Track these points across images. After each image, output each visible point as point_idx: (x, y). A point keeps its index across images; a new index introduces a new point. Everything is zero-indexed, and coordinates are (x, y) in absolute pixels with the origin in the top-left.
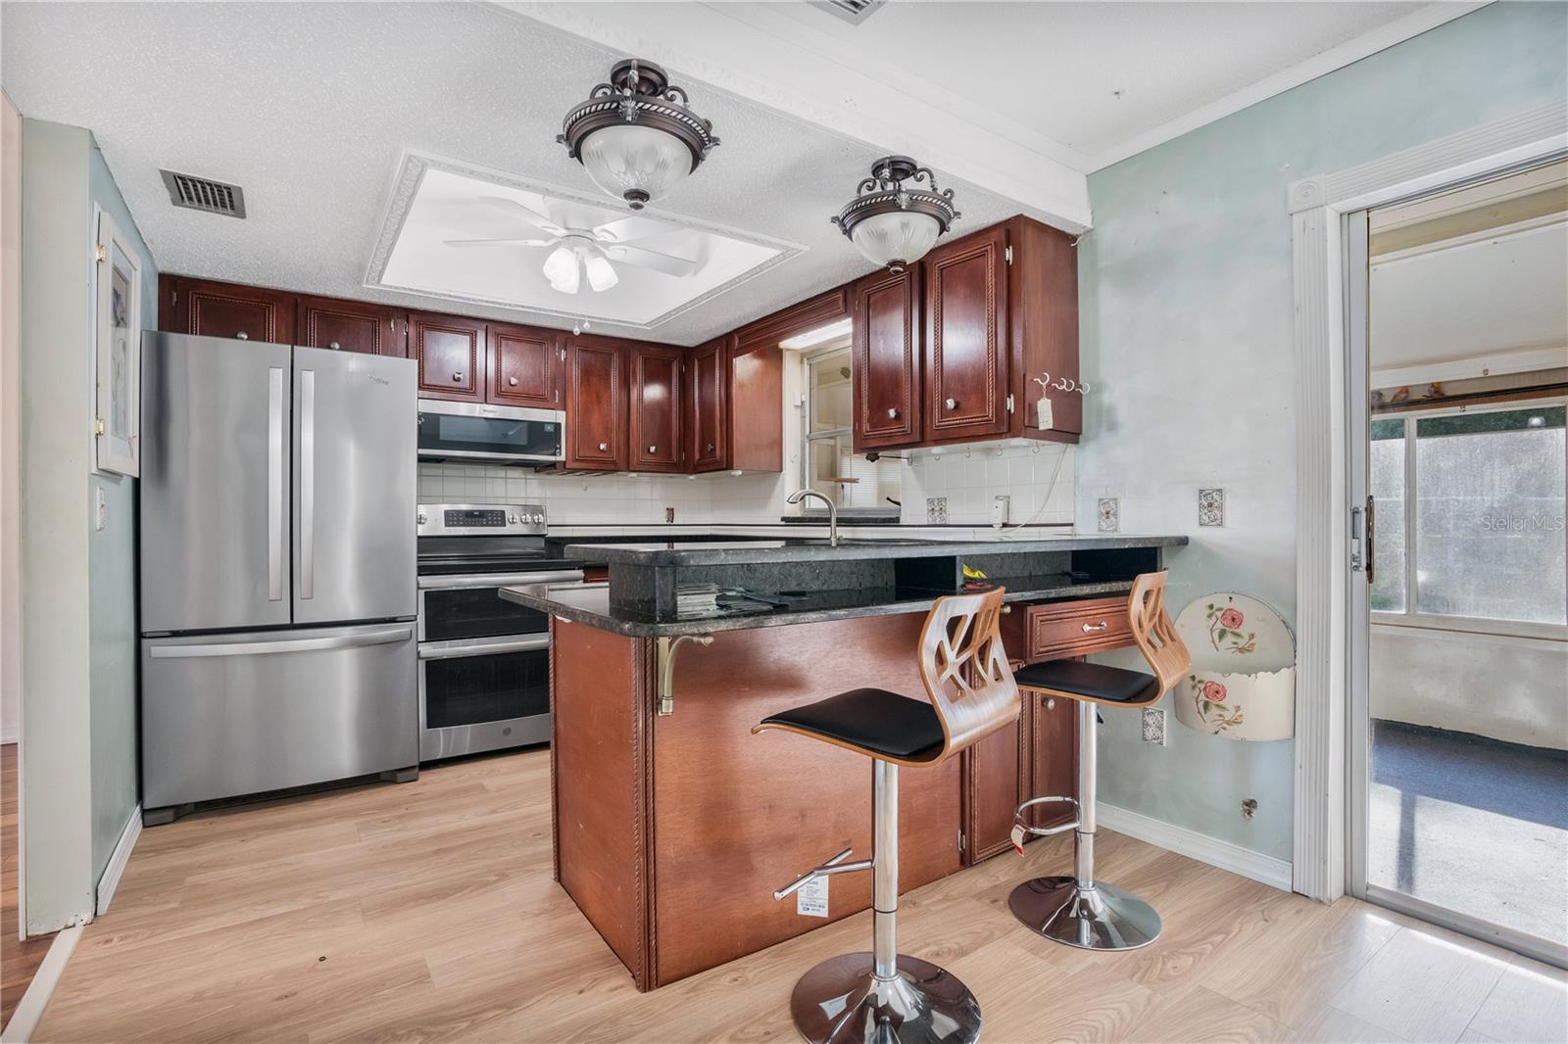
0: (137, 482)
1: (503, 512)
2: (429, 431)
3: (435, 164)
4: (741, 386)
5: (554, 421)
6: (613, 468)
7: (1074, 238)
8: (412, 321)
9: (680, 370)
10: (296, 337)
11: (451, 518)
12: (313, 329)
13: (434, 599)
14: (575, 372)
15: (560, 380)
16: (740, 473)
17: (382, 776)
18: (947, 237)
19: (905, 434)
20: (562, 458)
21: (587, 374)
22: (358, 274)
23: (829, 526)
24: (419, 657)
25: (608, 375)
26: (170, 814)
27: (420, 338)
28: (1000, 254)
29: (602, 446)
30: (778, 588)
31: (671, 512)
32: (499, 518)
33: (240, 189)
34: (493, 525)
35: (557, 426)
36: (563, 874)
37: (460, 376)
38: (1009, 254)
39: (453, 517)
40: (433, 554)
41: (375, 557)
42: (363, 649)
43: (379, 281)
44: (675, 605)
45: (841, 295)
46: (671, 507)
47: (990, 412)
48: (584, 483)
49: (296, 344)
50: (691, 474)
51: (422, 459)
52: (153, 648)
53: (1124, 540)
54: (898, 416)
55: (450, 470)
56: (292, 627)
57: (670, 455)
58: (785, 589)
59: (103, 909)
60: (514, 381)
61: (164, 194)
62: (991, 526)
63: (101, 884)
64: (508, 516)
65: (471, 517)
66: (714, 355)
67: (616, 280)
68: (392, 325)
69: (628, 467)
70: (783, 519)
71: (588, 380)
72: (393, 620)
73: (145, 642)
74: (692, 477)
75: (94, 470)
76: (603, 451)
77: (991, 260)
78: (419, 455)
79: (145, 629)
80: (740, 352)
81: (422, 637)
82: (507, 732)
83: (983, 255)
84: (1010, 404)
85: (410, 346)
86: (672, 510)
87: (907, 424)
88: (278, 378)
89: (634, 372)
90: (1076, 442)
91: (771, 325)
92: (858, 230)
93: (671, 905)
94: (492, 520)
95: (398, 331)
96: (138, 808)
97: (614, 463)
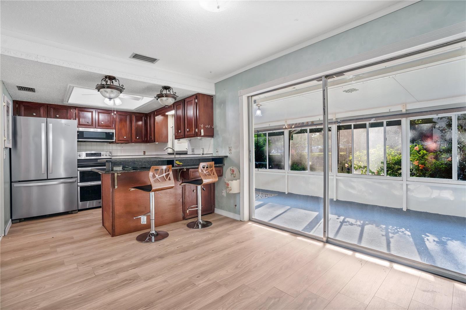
0: (10, 149)
1: (101, 153)
2: (80, 135)
3: (75, 87)
4: (157, 123)
5: (112, 132)
6: (128, 142)
7: (213, 96)
8: (77, 110)
9: (145, 119)
10: (48, 115)
11: (87, 155)
12: (52, 112)
13: (82, 173)
14: (118, 120)
15: (114, 122)
16: (157, 143)
17: (69, 212)
18: (176, 101)
19: (182, 136)
20: (114, 140)
21: (121, 120)
22: (63, 101)
24: (78, 186)
25: (126, 120)
26: (18, 221)
27: (79, 113)
28: (195, 101)
29: (125, 137)
30: (141, 167)
31: (144, 152)
32: (100, 155)
33: (34, 89)
34: (98, 156)
35: (113, 133)
36: (104, 224)
37: (89, 122)
38: (196, 101)
40: (81, 163)
41: (68, 163)
42: (65, 184)
43: (68, 102)
44: (113, 169)
46: (144, 151)
47: (193, 132)
48: (122, 146)
49: (48, 118)
50: (148, 143)
51: (78, 141)
52: (14, 185)
53: (220, 156)
54: (181, 132)
55: (87, 143)
56: (47, 179)
57: (142, 139)
58: (142, 167)
59: (6, 234)
60: (102, 123)
61: (17, 89)
62: (200, 154)
63: (6, 229)
64: (102, 154)
65: (92, 155)
66: (151, 116)
67: (121, 103)
68: (72, 110)
69: (132, 142)
70: (168, 153)
71: (121, 122)
72: (72, 178)
73: (12, 183)
74: (148, 144)
75: (4, 148)
76: (125, 138)
77: (193, 101)
79: (12, 180)
80: (157, 115)
81: (79, 181)
82: (99, 203)
83: (192, 100)
84: (197, 130)
85: (76, 115)
87: (182, 133)
88: (43, 125)
89: (133, 120)
90: (213, 137)
91: (161, 110)
92: (159, 99)
93: (117, 222)
95: (74, 112)
96: (11, 219)
97: (128, 141)
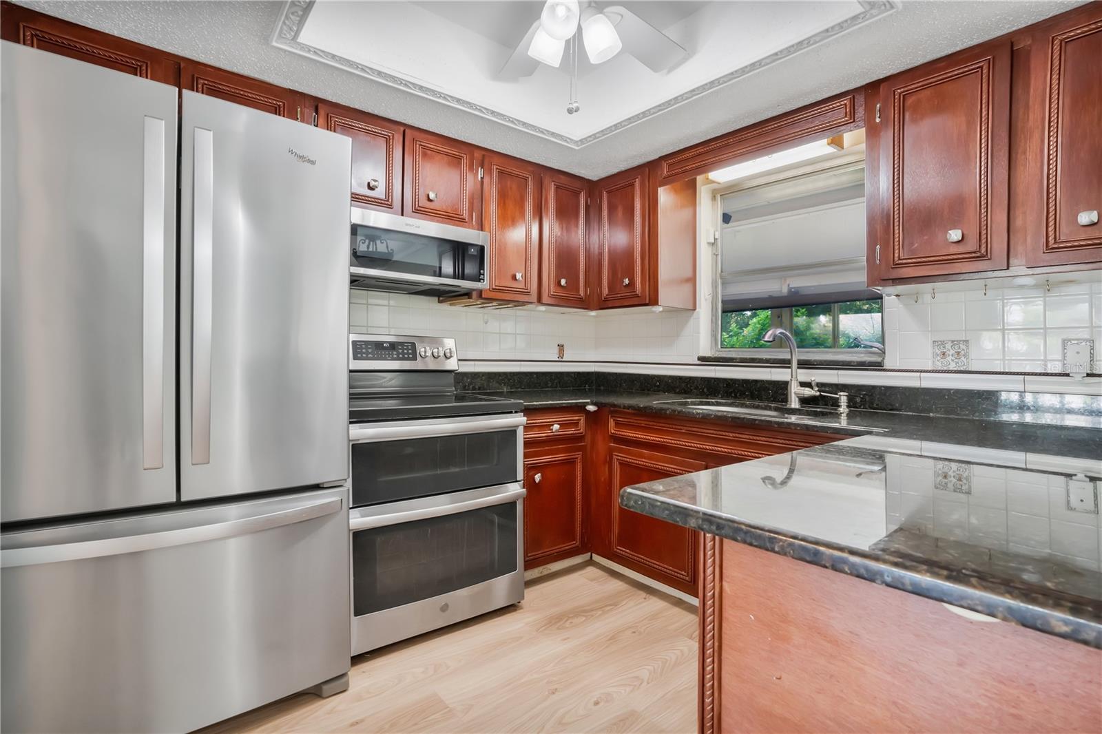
5: (478, 242)
8: (322, 111)
9: (586, 203)
11: (360, 350)
14: (492, 192)
15: (479, 200)
16: (663, 309)
20: (484, 284)
21: (503, 196)
23: (789, 368)
25: (522, 199)
29: (517, 276)
31: (561, 347)
32: (412, 351)
35: (481, 248)
37: (376, 184)
39: (361, 348)
45: (847, 102)
46: (565, 342)
48: (485, 317)
50: (593, 310)
56: (179, 505)
57: (578, 290)
60: (432, 196)
64: (420, 349)
68: (298, 115)
69: (537, 300)
70: (700, 359)
71: (504, 203)
72: (317, 487)
76: (518, 280)
78: (352, 275)
80: (665, 183)
81: (349, 503)
82: (444, 608)
86: (563, 346)
89: (546, 200)
94: (403, 354)
97: (528, 294)
